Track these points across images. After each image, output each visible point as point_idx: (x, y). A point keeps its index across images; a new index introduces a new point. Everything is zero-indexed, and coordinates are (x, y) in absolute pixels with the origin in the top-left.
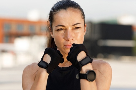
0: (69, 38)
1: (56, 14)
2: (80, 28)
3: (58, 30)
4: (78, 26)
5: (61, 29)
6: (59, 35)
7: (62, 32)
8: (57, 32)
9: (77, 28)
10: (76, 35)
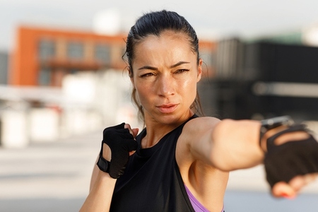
0: (165, 91)
1: (139, 43)
2: (187, 70)
3: (144, 76)
4: (183, 67)
5: (150, 74)
6: (147, 85)
7: (152, 78)
8: (141, 79)
9: (181, 71)
10: (180, 84)
